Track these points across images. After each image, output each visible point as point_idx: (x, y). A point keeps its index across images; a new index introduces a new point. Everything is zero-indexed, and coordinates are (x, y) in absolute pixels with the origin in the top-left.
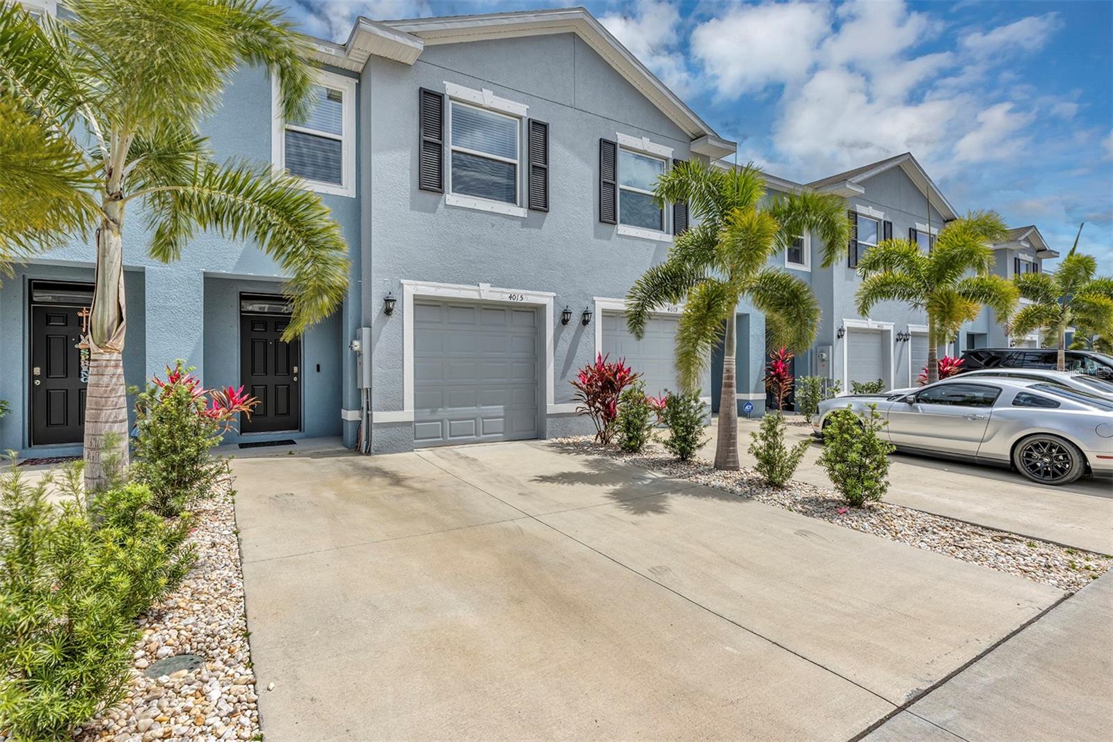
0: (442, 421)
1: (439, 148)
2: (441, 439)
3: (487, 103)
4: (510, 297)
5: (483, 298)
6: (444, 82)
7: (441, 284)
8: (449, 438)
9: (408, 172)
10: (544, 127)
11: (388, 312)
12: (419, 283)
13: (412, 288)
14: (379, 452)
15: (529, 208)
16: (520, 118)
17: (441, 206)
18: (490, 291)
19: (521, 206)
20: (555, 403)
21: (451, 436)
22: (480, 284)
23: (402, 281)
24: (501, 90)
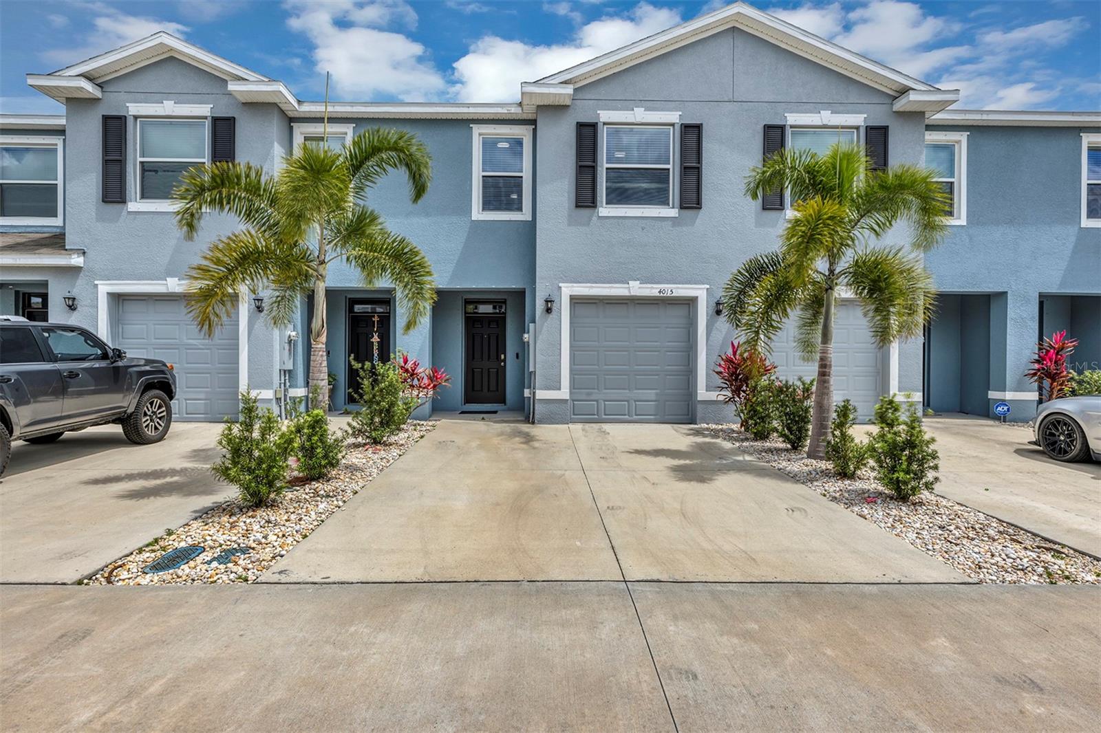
0: (597, 401)
1: (593, 169)
2: (596, 417)
3: (639, 120)
4: (660, 292)
5: (632, 294)
6: (598, 112)
7: (594, 285)
8: (604, 417)
9: (566, 195)
10: (698, 128)
11: (549, 310)
12: (575, 285)
13: (568, 290)
14: (541, 422)
15: (682, 207)
16: (673, 125)
17: (595, 218)
18: (639, 288)
19: (673, 208)
20: (707, 391)
21: (605, 415)
22: (630, 282)
23: (561, 285)
24: (650, 104)
